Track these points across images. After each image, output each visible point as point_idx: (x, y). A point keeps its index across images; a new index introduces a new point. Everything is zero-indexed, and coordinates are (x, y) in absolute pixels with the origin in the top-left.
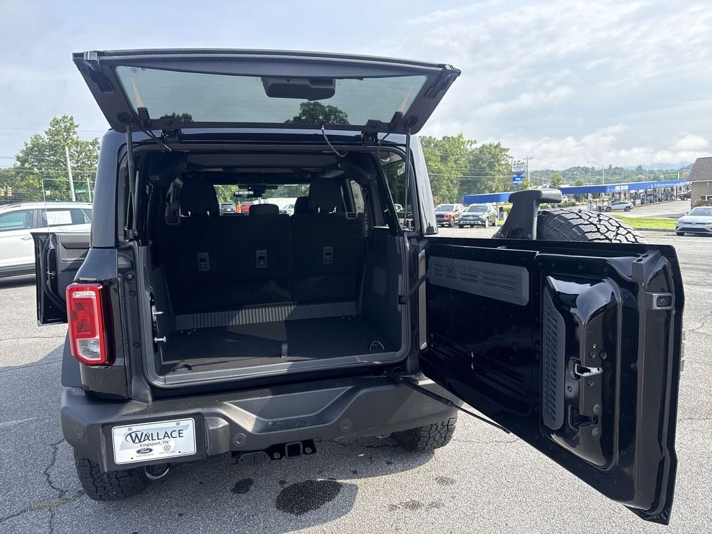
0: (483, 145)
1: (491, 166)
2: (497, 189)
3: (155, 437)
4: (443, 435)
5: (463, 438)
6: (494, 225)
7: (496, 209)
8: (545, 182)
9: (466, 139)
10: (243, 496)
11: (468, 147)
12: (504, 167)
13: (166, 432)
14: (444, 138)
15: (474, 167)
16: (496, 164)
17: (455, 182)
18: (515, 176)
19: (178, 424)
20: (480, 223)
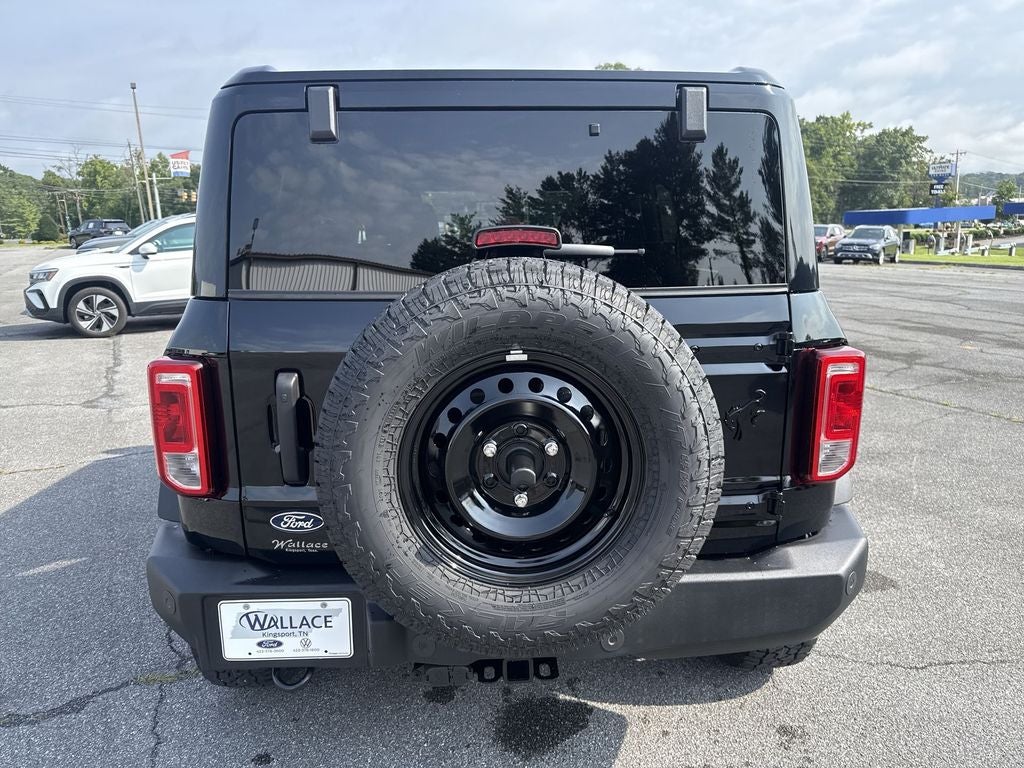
0: (884, 130)
1: (894, 164)
2: (901, 203)
3: (286, 623)
4: (793, 651)
5: (828, 649)
6: (893, 260)
7: (898, 235)
8: (985, 192)
9: (855, 120)
10: (443, 709)
11: (858, 133)
12: (915, 167)
13: (304, 618)
14: (818, 120)
15: (864, 166)
16: (903, 161)
17: (832, 188)
18: (935, 181)
19: (324, 605)
20: (870, 256)
